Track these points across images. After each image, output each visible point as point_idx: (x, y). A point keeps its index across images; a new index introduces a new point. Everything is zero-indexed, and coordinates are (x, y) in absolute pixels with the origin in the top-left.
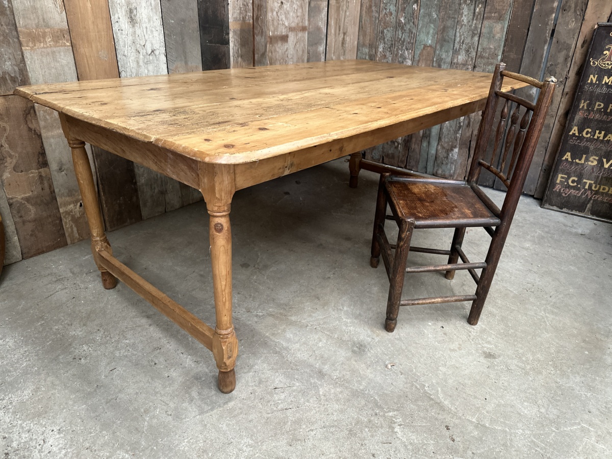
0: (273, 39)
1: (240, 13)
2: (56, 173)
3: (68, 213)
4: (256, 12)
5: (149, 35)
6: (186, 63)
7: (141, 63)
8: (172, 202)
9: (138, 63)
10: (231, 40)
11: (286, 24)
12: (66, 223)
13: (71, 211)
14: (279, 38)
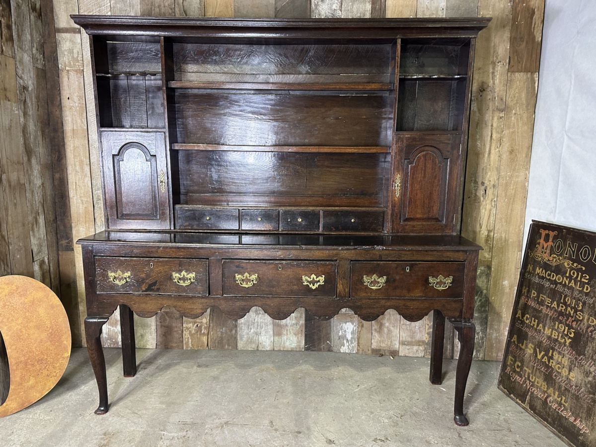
3: (187, 328)
8: (264, 343)
13: (190, 328)
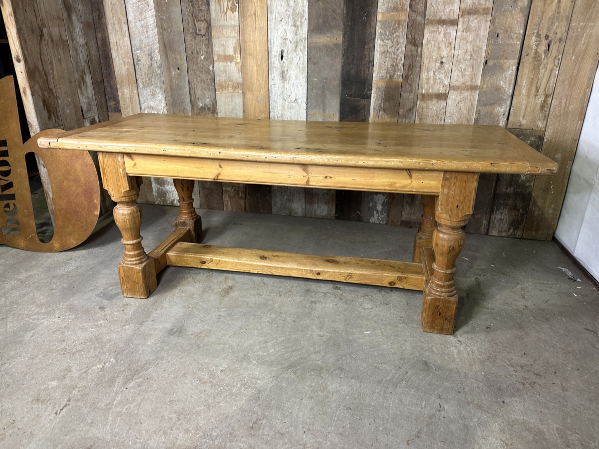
0: (426, 97)
1: (387, 72)
3: (227, 192)
4: (407, 71)
5: (295, 89)
6: (324, 111)
7: (286, 107)
8: (296, 210)
9: (283, 107)
10: (372, 95)
11: (446, 83)
12: (225, 197)
13: (229, 191)
14: (435, 95)
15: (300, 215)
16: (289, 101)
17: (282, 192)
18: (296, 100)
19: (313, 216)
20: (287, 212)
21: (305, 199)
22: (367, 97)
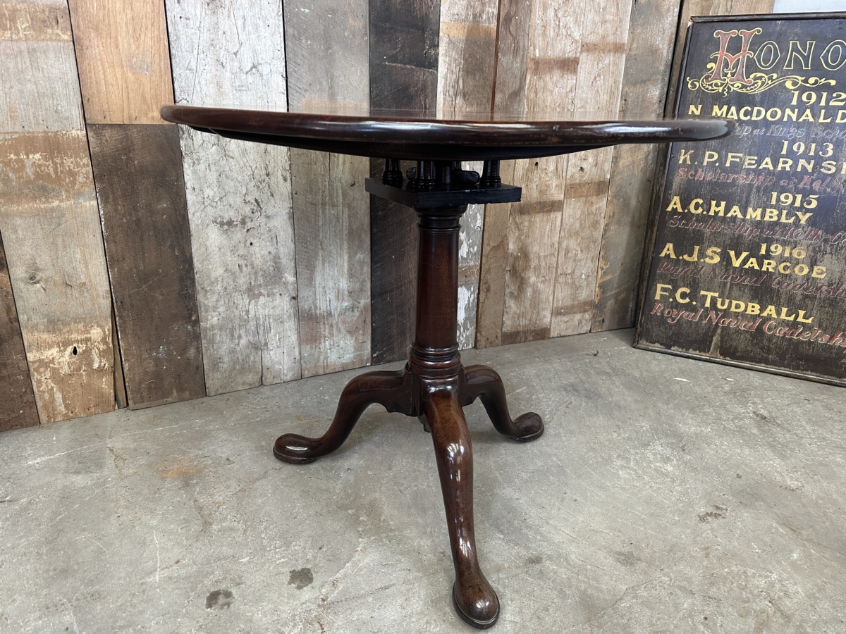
0: (541, 65)
1: (469, 6)
2: (22, 285)
3: (44, 364)
4: (507, 6)
5: (250, 33)
7: (227, 87)
8: (277, 367)
9: (219, 86)
10: (441, 59)
11: (577, 35)
12: (39, 382)
13: (52, 361)
14: (557, 62)
15: (288, 378)
16: (236, 69)
17: (232, 330)
18: (254, 67)
19: (321, 372)
20: (251, 378)
21: (299, 333)
22: (430, 63)
